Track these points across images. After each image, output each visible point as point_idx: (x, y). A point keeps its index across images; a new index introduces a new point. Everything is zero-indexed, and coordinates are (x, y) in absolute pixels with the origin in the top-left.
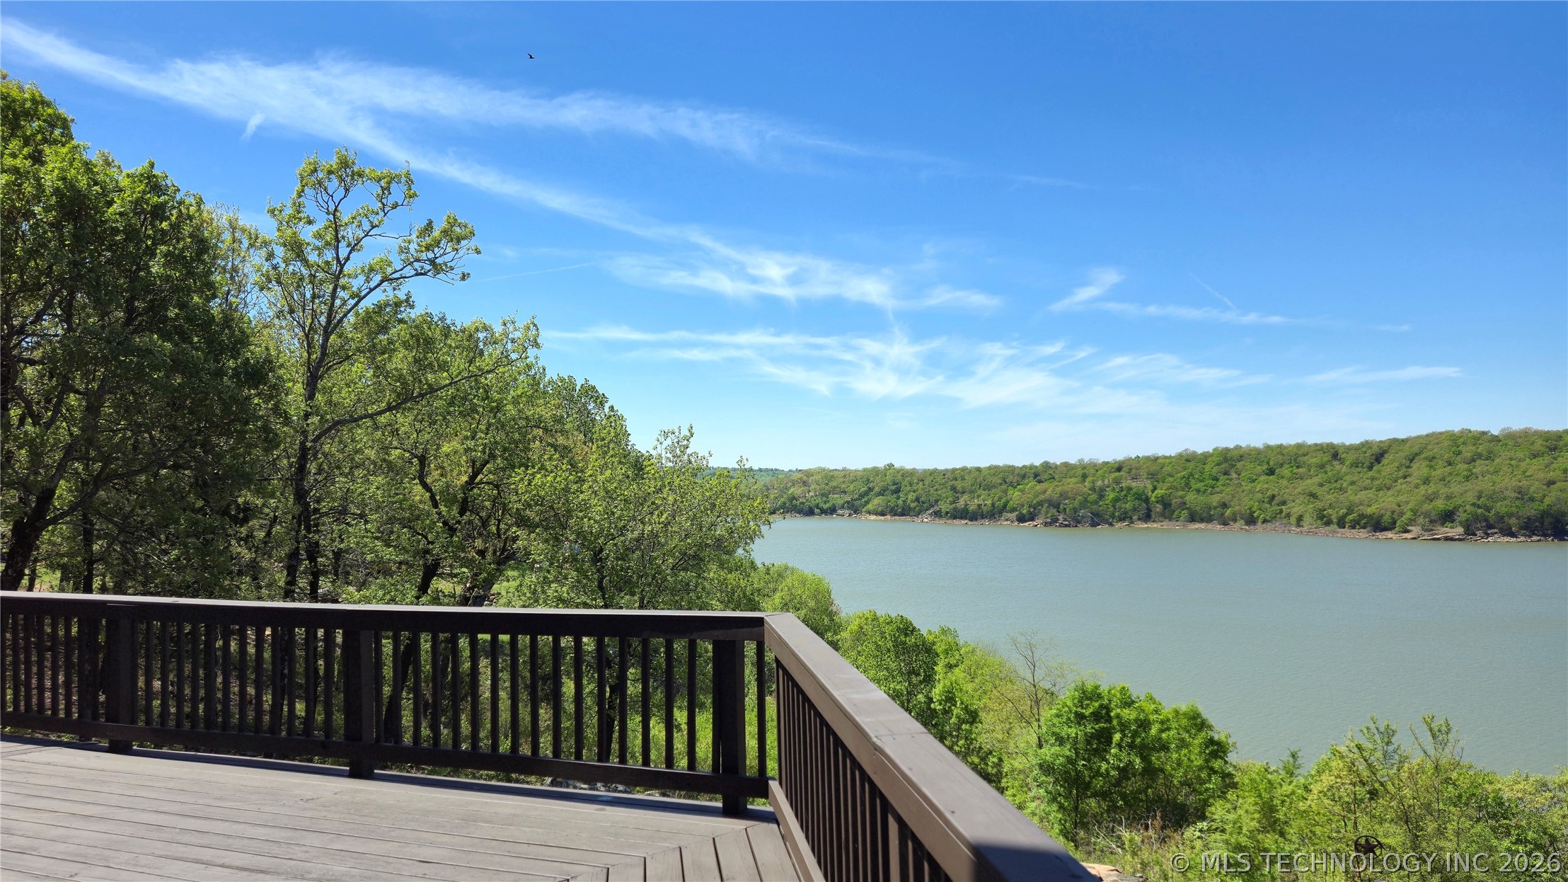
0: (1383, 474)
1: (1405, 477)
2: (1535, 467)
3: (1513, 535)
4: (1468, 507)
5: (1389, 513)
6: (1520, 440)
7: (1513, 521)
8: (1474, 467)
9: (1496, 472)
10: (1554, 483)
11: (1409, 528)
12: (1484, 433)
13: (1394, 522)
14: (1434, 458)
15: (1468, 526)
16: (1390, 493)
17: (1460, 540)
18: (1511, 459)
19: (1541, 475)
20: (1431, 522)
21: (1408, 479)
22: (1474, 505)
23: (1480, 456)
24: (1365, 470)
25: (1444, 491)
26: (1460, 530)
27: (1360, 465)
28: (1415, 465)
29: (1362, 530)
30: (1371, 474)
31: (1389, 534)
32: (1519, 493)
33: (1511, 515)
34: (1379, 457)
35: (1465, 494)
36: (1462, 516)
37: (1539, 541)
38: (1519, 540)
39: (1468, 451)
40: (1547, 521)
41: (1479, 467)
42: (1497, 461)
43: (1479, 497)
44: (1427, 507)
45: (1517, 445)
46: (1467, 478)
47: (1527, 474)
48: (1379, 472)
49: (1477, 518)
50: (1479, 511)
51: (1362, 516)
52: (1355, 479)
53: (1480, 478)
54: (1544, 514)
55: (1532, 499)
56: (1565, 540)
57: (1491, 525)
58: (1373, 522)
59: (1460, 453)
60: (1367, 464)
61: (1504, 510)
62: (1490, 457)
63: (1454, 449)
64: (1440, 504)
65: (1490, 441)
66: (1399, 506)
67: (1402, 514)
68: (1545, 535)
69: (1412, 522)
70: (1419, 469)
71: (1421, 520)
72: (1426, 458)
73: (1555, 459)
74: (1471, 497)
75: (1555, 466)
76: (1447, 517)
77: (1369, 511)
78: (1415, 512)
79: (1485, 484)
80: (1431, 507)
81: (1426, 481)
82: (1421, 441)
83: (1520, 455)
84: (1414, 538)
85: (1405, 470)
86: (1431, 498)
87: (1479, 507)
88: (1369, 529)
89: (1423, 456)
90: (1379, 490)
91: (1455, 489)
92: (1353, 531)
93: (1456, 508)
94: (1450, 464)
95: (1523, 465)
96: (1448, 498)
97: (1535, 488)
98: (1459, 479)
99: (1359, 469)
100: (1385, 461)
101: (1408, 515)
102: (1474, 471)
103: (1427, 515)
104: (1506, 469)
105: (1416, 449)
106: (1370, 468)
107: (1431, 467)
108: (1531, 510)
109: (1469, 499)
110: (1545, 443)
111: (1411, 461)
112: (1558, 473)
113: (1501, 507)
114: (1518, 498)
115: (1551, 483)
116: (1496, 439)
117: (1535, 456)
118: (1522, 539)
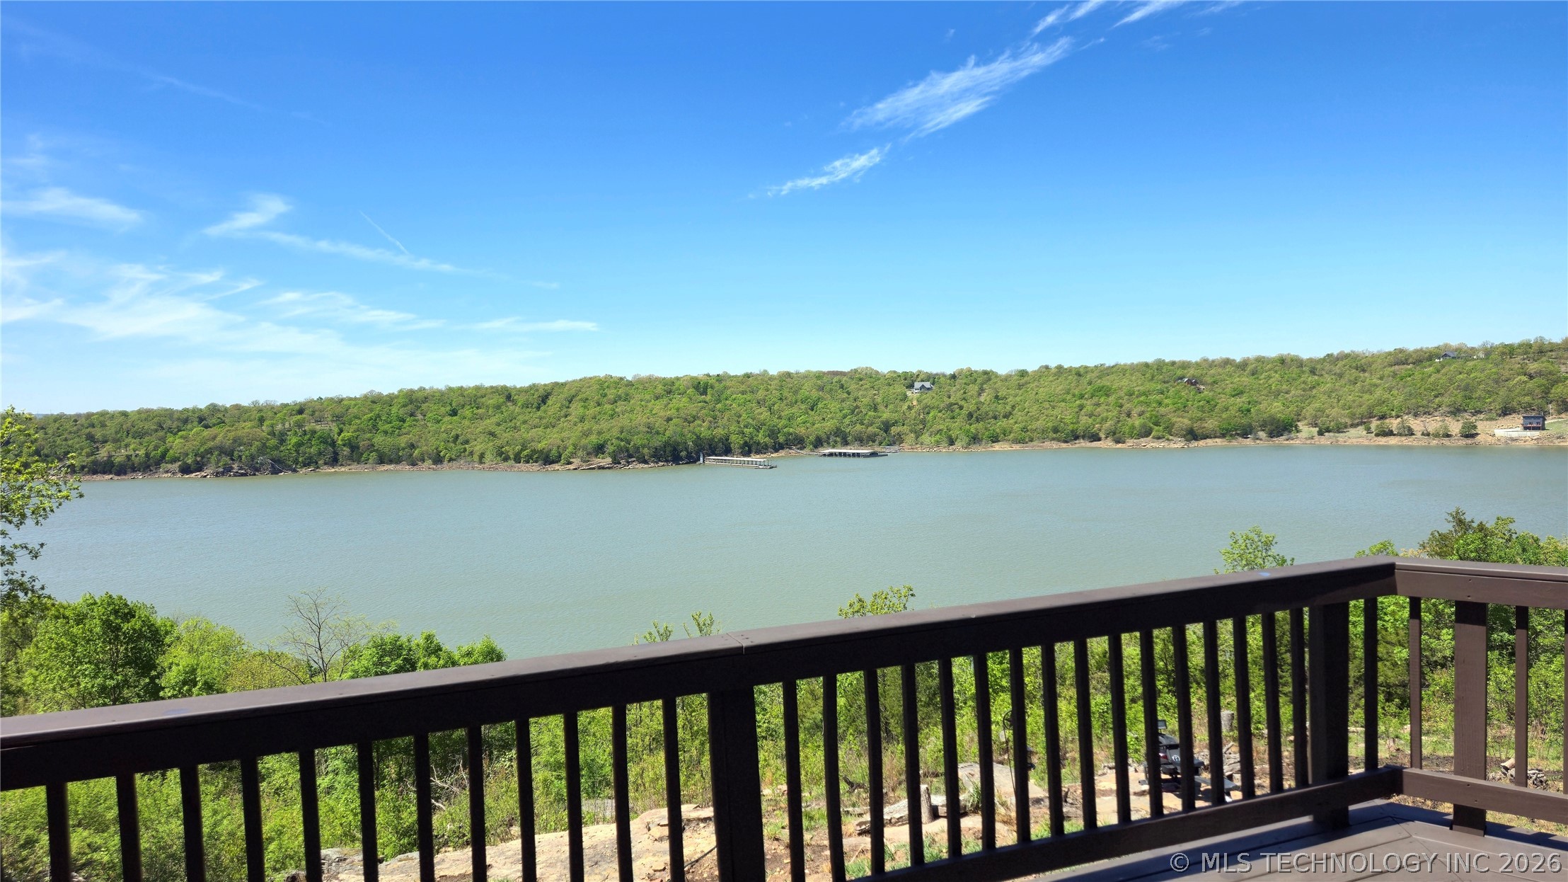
0: (550, 413)
1: (566, 416)
2: (658, 406)
3: (645, 462)
4: (614, 441)
5: (555, 448)
6: (647, 385)
7: (646, 451)
8: (616, 407)
9: (632, 411)
10: (671, 419)
11: (571, 460)
12: (621, 379)
13: (560, 456)
14: (587, 399)
15: (615, 456)
16: (555, 430)
17: (609, 468)
18: (641, 400)
19: (662, 413)
20: (588, 454)
21: (569, 418)
22: (618, 438)
23: (620, 397)
24: (534, 410)
25: (596, 427)
26: (609, 460)
27: (530, 406)
28: (573, 406)
29: (534, 464)
30: (539, 413)
31: (556, 466)
32: (648, 428)
33: (644, 446)
34: (544, 399)
35: (610, 429)
36: (610, 448)
37: (664, 465)
38: (650, 466)
39: (611, 394)
40: (668, 449)
41: (620, 407)
42: (632, 402)
43: (622, 432)
44: (584, 442)
45: (645, 389)
46: (612, 416)
47: (654, 412)
48: (545, 412)
49: (621, 450)
50: (622, 444)
51: (534, 451)
52: (526, 418)
53: (621, 416)
54: (666, 444)
55: (658, 433)
56: (679, 464)
57: (631, 454)
58: (544, 456)
59: (605, 395)
60: (535, 405)
61: (639, 442)
62: (627, 398)
63: (601, 392)
64: (594, 439)
65: (627, 386)
66: (563, 441)
67: (565, 448)
68: (667, 461)
69: (573, 455)
70: (576, 409)
71: (580, 453)
72: (581, 400)
73: (671, 400)
74: (615, 433)
75: (671, 406)
76: (599, 449)
77: (540, 446)
78: (575, 446)
79: (624, 421)
80: (587, 441)
81: (582, 420)
82: (576, 384)
83: (647, 397)
84: (576, 469)
85: (565, 410)
86: (586, 434)
87: (622, 440)
88: (540, 462)
89: (579, 397)
90: (546, 428)
91: (604, 425)
92: (527, 465)
93: (606, 442)
94: (599, 405)
95: (650, 405)
96: (599, 433)
97: (659, 424)
98: (606, 417)
99: (529, 410)
100: (550, 402)
101: (571, 449)
102: (617, 410)
103: (585, 448)
104: (638, 408)
105: (573, 392)
106: (538, 408)
107: (585, 407)
108: (657, 442)
109: (614, 434)
110: (663, 388)
111: (570, 402)
112: (673, 411)
113: (637, 440)
114: (648, 432)
115: (669, 419)
116: (630, 384)
117: (657, 398)
118: (652, 465)
